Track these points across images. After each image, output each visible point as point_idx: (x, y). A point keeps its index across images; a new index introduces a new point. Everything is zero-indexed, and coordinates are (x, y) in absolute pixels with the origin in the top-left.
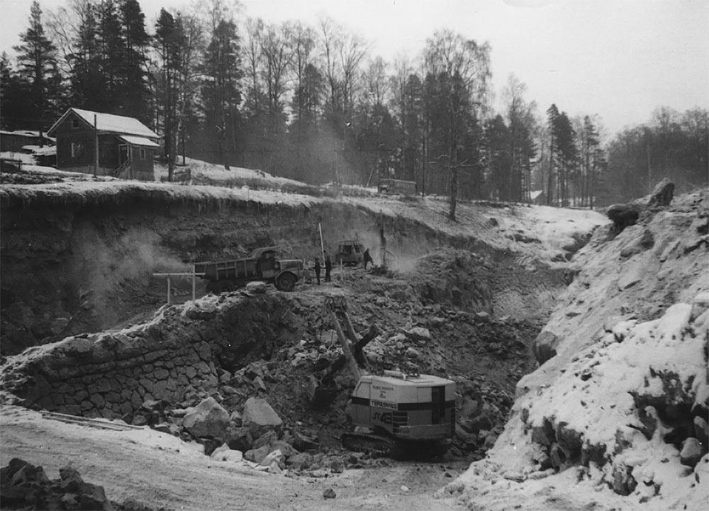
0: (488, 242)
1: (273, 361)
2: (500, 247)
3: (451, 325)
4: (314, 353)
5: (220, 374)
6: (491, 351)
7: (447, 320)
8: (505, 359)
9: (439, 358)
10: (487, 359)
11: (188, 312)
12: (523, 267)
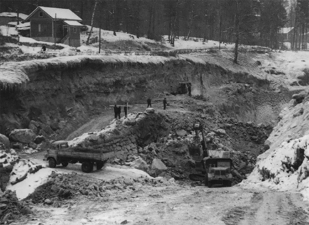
0: (255, 75)
1: (158, 143)
2: (262, 78)
3: (235, 128)
4: (176, 140)
5: (138, 148)
6: (253, 140)
7: (233, 125)
8: (259, 144)
9: (229, 143)
10: (251, 144)
11: (125, 122)
12: (274, 90)
